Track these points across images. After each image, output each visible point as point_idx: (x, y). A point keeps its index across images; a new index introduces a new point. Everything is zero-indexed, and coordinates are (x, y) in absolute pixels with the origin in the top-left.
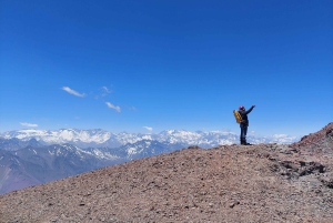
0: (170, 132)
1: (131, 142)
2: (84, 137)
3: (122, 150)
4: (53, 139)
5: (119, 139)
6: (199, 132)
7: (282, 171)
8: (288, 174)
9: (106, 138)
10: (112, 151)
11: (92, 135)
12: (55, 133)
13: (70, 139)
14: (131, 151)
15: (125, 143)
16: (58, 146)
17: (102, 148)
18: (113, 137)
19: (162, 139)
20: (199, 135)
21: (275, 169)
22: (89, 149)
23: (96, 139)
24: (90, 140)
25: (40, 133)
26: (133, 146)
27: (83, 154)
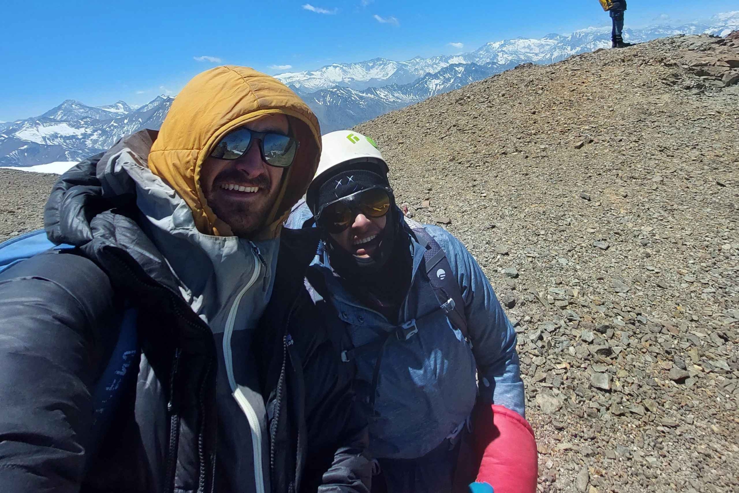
0: (496, 45)
1: (432, 71)
2: (359, 74)
3: (418, 85)
4: (317, 82)
5: (410, 68)
6: (551, 36)
7: (688, 83)
8: (699, 86)
9: (391, 70)
10: (404, 89)
11: (369, 69)
12: (317, 74)
13: (339, 79)
14: (434, 85)
15: (422, 73)
16: (325, 91)
17: (389, 86)
18: (400, 68)
19: (482, 60)
20: (551, 42)
21: (672, 81)
22: (369, 91)
23: (377, 74)
24: (368, 78)
25: (298, 77)
26: (436, 76)
27: (361, 98)
